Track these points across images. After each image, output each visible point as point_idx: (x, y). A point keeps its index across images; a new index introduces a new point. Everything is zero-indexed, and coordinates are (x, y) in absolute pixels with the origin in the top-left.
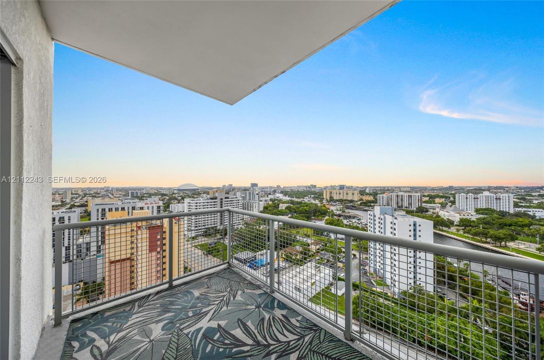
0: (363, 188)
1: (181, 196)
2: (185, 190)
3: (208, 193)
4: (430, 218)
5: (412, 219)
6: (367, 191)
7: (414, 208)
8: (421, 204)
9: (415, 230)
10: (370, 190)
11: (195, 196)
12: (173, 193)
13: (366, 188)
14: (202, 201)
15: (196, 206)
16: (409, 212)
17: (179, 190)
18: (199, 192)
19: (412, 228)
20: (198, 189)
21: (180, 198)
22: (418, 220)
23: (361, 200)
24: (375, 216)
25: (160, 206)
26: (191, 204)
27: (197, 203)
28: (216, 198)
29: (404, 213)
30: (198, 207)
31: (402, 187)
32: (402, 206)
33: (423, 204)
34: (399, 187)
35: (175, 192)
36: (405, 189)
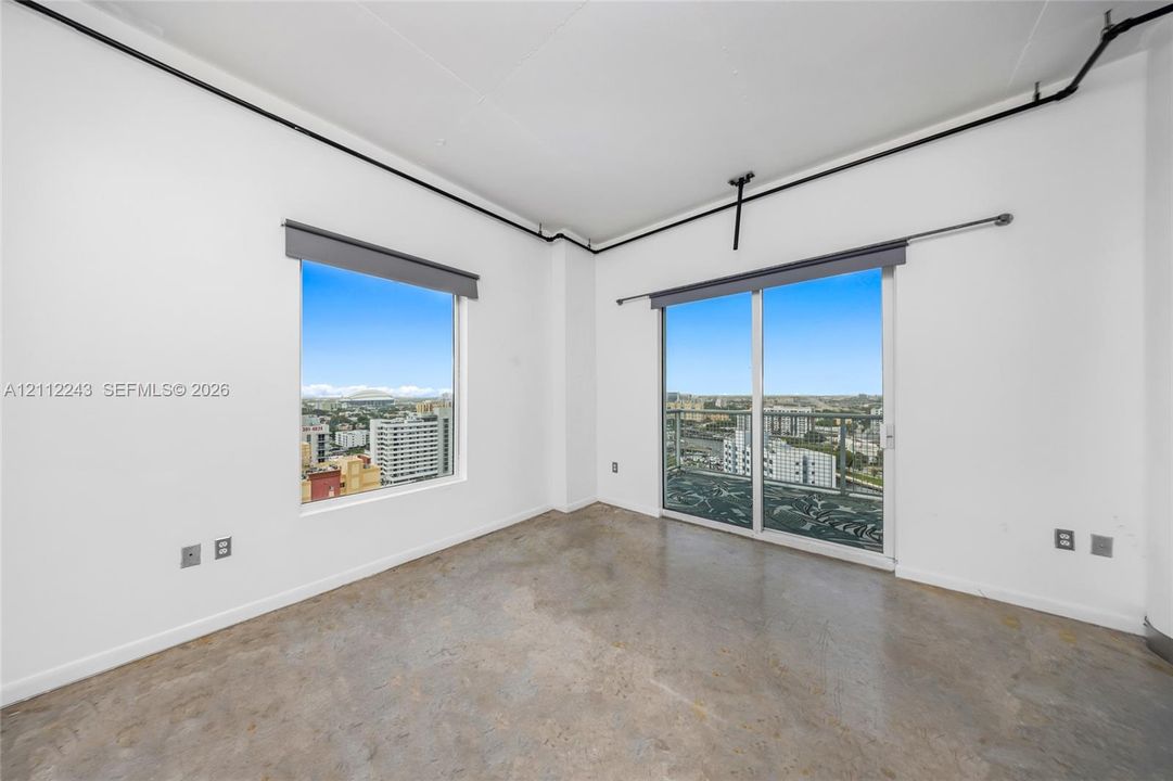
0: (710, 398)
1: (356, 415)
2: (364, 402)
3: (413, 409)
4: (828, 450)
5: (799, 454)
6: (718, 404)
7: (800, 435)
8: (813, 428)
9: (805, 472)
10: (722, 401)
11: (387, 415)
12: (340, 410)
13: (716, 398)
14: (406, 424)
15: (395, 434)
16: (793, 443)
17: (351, 403)
18: (393, 407)
19: (800, 468)
20: (392, 401)
21: (355, 419)
22: (811, 455)
23: (708, 420)
24: (736, 449)
25: (323, 436)
26: (384, 431)
27: (395, 429)
28: (434, 418)
29: (784, 443)
30: (399, 436)
31: (779, 398)
32: (780, 430)
33: (817, 428)
34: (774, 398)
35: (344, 406)
36: (785, 401)
